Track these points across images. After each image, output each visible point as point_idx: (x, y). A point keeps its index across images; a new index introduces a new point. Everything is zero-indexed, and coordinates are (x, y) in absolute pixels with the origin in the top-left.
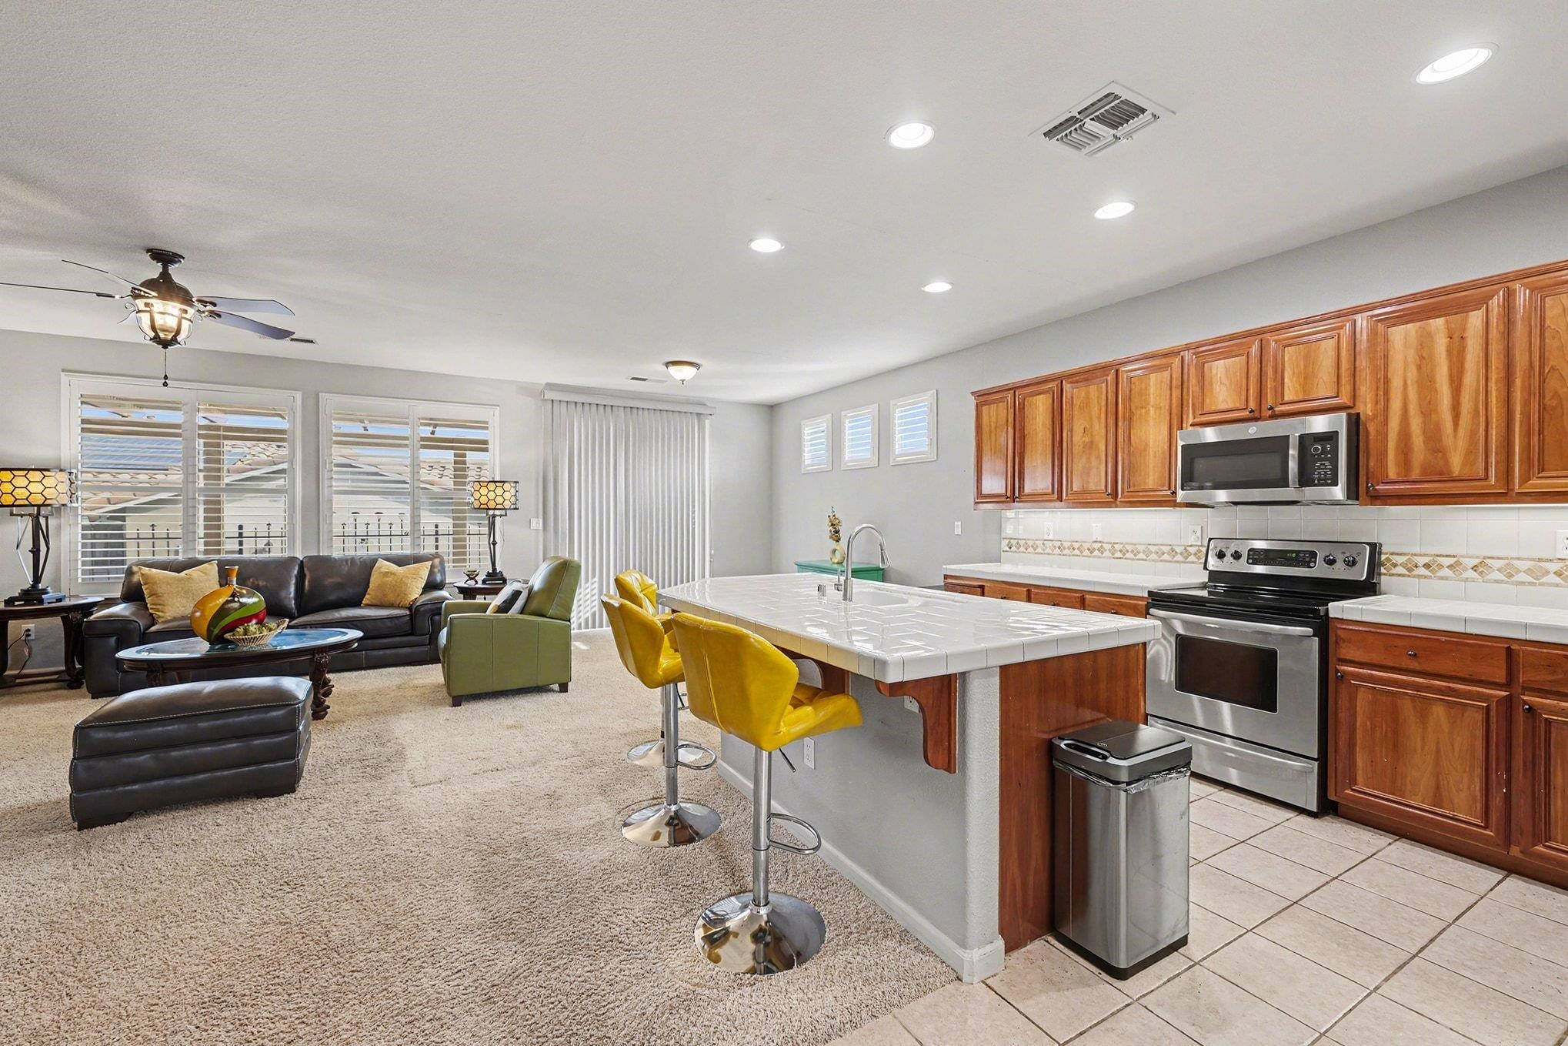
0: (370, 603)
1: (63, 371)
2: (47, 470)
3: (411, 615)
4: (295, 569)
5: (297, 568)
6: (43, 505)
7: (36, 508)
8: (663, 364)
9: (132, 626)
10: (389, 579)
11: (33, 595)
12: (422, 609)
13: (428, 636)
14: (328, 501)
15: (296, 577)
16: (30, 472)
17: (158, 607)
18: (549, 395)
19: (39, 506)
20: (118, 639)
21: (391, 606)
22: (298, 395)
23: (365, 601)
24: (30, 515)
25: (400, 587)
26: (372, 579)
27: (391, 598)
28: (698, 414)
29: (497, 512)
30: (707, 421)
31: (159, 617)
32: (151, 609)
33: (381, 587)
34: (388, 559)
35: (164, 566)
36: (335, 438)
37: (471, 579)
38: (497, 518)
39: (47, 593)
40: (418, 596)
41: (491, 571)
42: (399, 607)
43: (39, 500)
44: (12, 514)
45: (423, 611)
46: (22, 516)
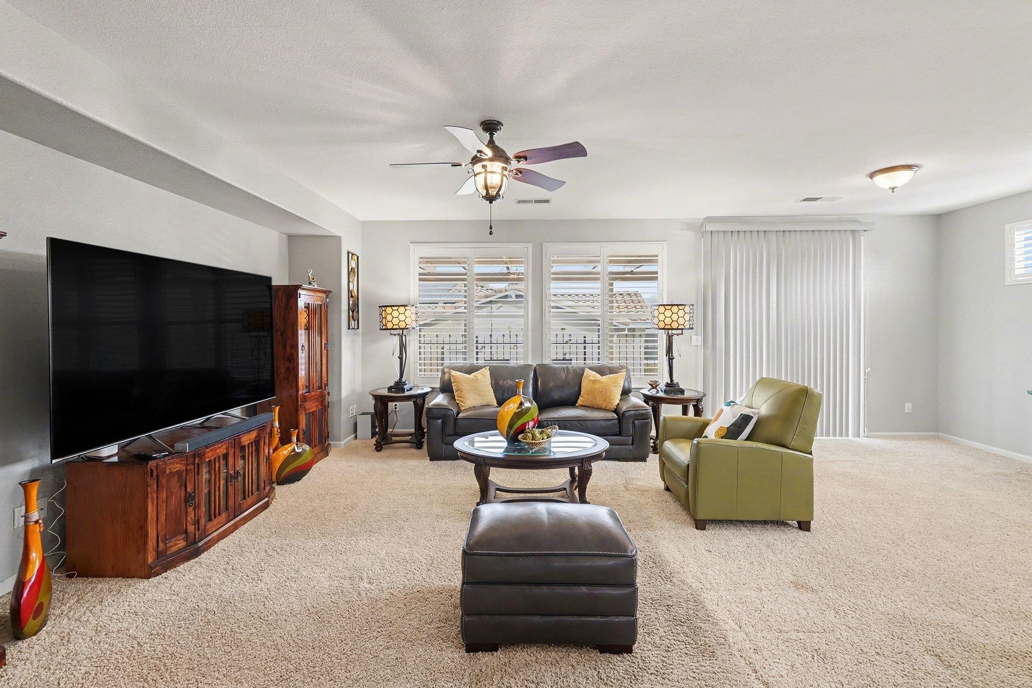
0: (583, 404)
1: (411, 243)
2: (406, 306)
3: (619, 419)
4: (531, 374)
5: (532, 373)
6: (405, 329)
7: (401, 330)
8: (867, 176)
9: (450, 413)
10: (597, 386)
11: (399, 386)
12: (626, 415)
13: (631, 437)
14: (548, 323)
15: (533, 379)
16: (400, 307)
17: (462, 399)
18: (710, 227)
19: (403, 329)
20: (443, 422)
21: (599, 409)
22: (530, 246)
23: (580, 402)
24: (399, 334)
25: (605, 393)
26: (583, 384)
27: (600, 402)
28: (852, 231)
29: (674, 332)
30: (862, 237)
31: (462, 406)
32: (458, 400)
33: (591, 392)
34: (591, 369)
35: (460, 369)
36: (552, 276)
37: (653, 388)
38: (675, 337)
39: (406, 384)
40: (618, 402)
41: (669, 383)
42: (605, 410)
43: (402, 325)
44: (391, 334)
45: (628, 415)
46: (395, 335)
